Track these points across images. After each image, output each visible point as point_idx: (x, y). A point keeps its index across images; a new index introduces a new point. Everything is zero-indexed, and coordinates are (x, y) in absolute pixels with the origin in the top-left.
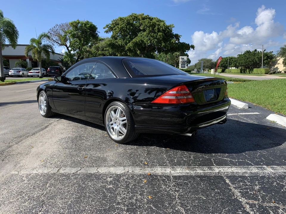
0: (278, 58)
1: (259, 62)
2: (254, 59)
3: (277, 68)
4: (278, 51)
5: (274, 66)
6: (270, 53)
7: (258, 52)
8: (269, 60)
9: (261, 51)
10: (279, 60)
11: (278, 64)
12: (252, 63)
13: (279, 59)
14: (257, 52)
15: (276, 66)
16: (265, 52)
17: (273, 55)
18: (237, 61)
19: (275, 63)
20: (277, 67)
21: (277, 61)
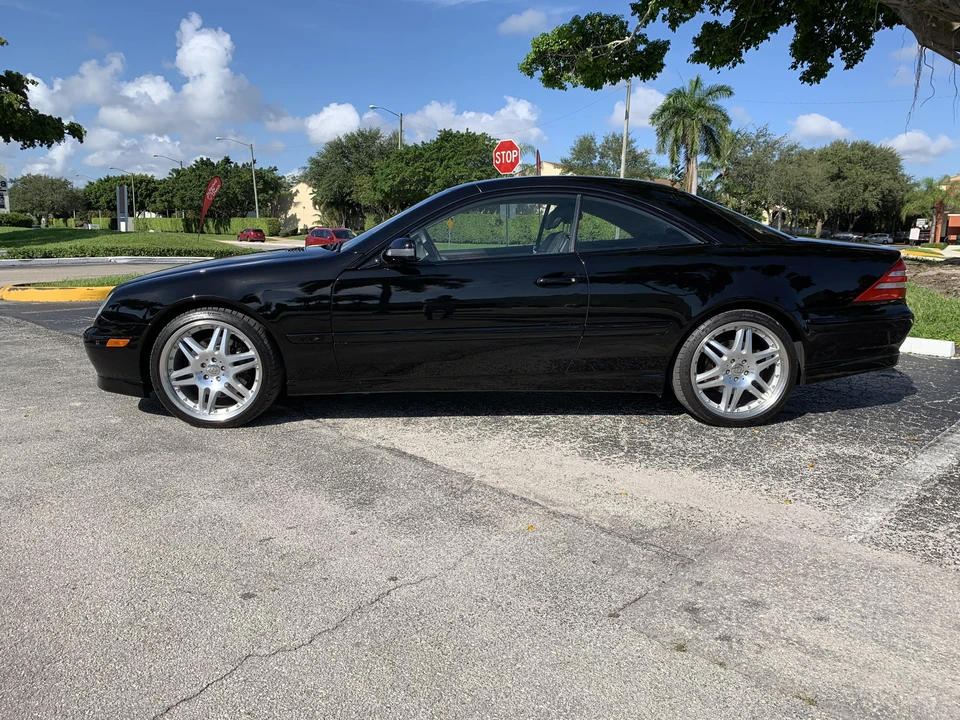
0: (294, 190)
1: (243, 198)
2: (228, 188)
3: (294, 219)
4: (305, 168)
5: (286, 213)
6: (268, 171)
7: (236, 166)
8: (271, 192)
9: (244, 165)
10: (295, 194)
11: (296, 204)
12: (225, 199)
13: (297, 191)
14: (233, 165)
15: (290, 213)
16: (257, 167)
17: (280, 178)
18: (172, 191)
19: (287, 201)
20: (294, 217)
21: (292, 196)
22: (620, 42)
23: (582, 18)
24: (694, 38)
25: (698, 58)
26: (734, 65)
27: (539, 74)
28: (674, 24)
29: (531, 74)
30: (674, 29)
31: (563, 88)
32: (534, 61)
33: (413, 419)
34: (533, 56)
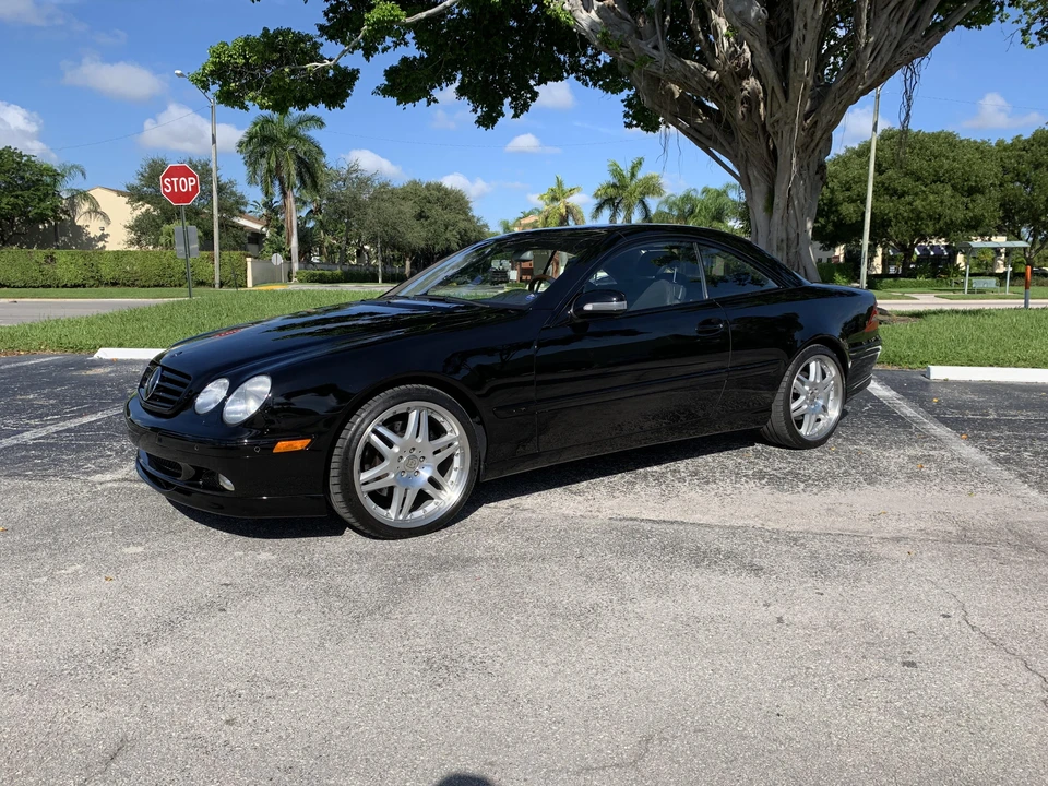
22: (320, 65)
23: (271, 32)
24: (386, 71)
25: (386, 91)
26: (429, 104)
27: (215, 88)
28: (368, 54)
29: (205, 87)
30: (368, 59)
31: (246, 109)
32: (212, 73)
33: (574, 487)
34: (212, 67)
